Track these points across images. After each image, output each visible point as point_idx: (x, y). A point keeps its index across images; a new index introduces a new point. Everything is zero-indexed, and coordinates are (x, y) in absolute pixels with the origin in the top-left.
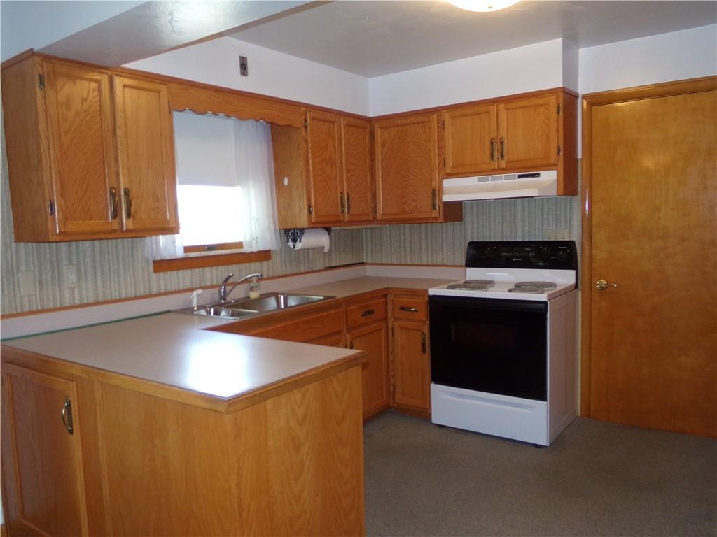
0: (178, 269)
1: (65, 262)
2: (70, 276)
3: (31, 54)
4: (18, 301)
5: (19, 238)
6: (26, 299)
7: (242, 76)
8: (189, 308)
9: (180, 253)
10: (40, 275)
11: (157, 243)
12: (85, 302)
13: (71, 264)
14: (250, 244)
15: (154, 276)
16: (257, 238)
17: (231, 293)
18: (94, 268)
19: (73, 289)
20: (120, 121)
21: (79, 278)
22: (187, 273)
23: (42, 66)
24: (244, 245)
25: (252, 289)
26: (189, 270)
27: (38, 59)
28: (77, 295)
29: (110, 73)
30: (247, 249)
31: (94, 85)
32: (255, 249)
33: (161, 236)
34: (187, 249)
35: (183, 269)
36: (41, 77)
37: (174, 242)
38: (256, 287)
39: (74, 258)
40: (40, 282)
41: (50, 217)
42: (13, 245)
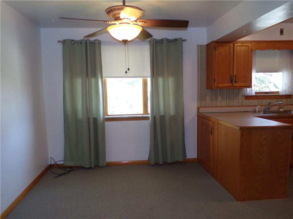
0: (253, 99)
1: (218, 95)
2: (220, 99)
3: (213, 42)
4: (206, 104)
5: (207, 88)
6: (208, 103)
7: (281, 35)
8: (255, 111)
9: (254, 94)
10: (212, 98)
11: (247, 90)
12: (223, 106)
13: (220, 95)
14: (282, 92)
15: (245, 100)
16: (286, 90)
17: (271, 108)
18: (227, 97)
19: (220, 102)
20: (235, 56)
21: (222, 99)
22: (257, 101)
23: (215, 45)
24: (280, 93)
25: (281, 108)
26: (257, 100)
27: (214, 43)
28: (221, 104)
29: (233, 43)
30: (281, 94)
31: (229, 47)
32: (284, 94)
33: (248, 88)
34: (256, 93)
35: (255, 99)
36: (215, 47)
37: (252, 90)
38: (282, 107)
39: (221, 94)
40: (212, 100)
41: (214, 83)
42: (206, 90)
